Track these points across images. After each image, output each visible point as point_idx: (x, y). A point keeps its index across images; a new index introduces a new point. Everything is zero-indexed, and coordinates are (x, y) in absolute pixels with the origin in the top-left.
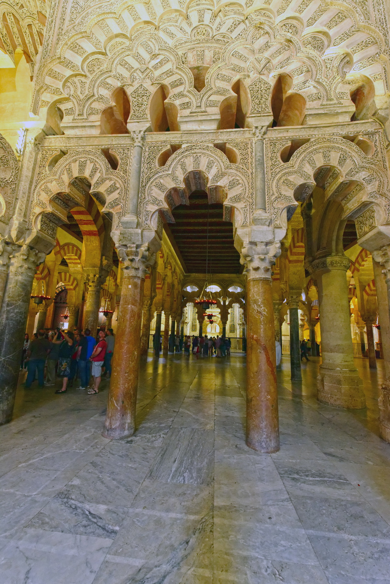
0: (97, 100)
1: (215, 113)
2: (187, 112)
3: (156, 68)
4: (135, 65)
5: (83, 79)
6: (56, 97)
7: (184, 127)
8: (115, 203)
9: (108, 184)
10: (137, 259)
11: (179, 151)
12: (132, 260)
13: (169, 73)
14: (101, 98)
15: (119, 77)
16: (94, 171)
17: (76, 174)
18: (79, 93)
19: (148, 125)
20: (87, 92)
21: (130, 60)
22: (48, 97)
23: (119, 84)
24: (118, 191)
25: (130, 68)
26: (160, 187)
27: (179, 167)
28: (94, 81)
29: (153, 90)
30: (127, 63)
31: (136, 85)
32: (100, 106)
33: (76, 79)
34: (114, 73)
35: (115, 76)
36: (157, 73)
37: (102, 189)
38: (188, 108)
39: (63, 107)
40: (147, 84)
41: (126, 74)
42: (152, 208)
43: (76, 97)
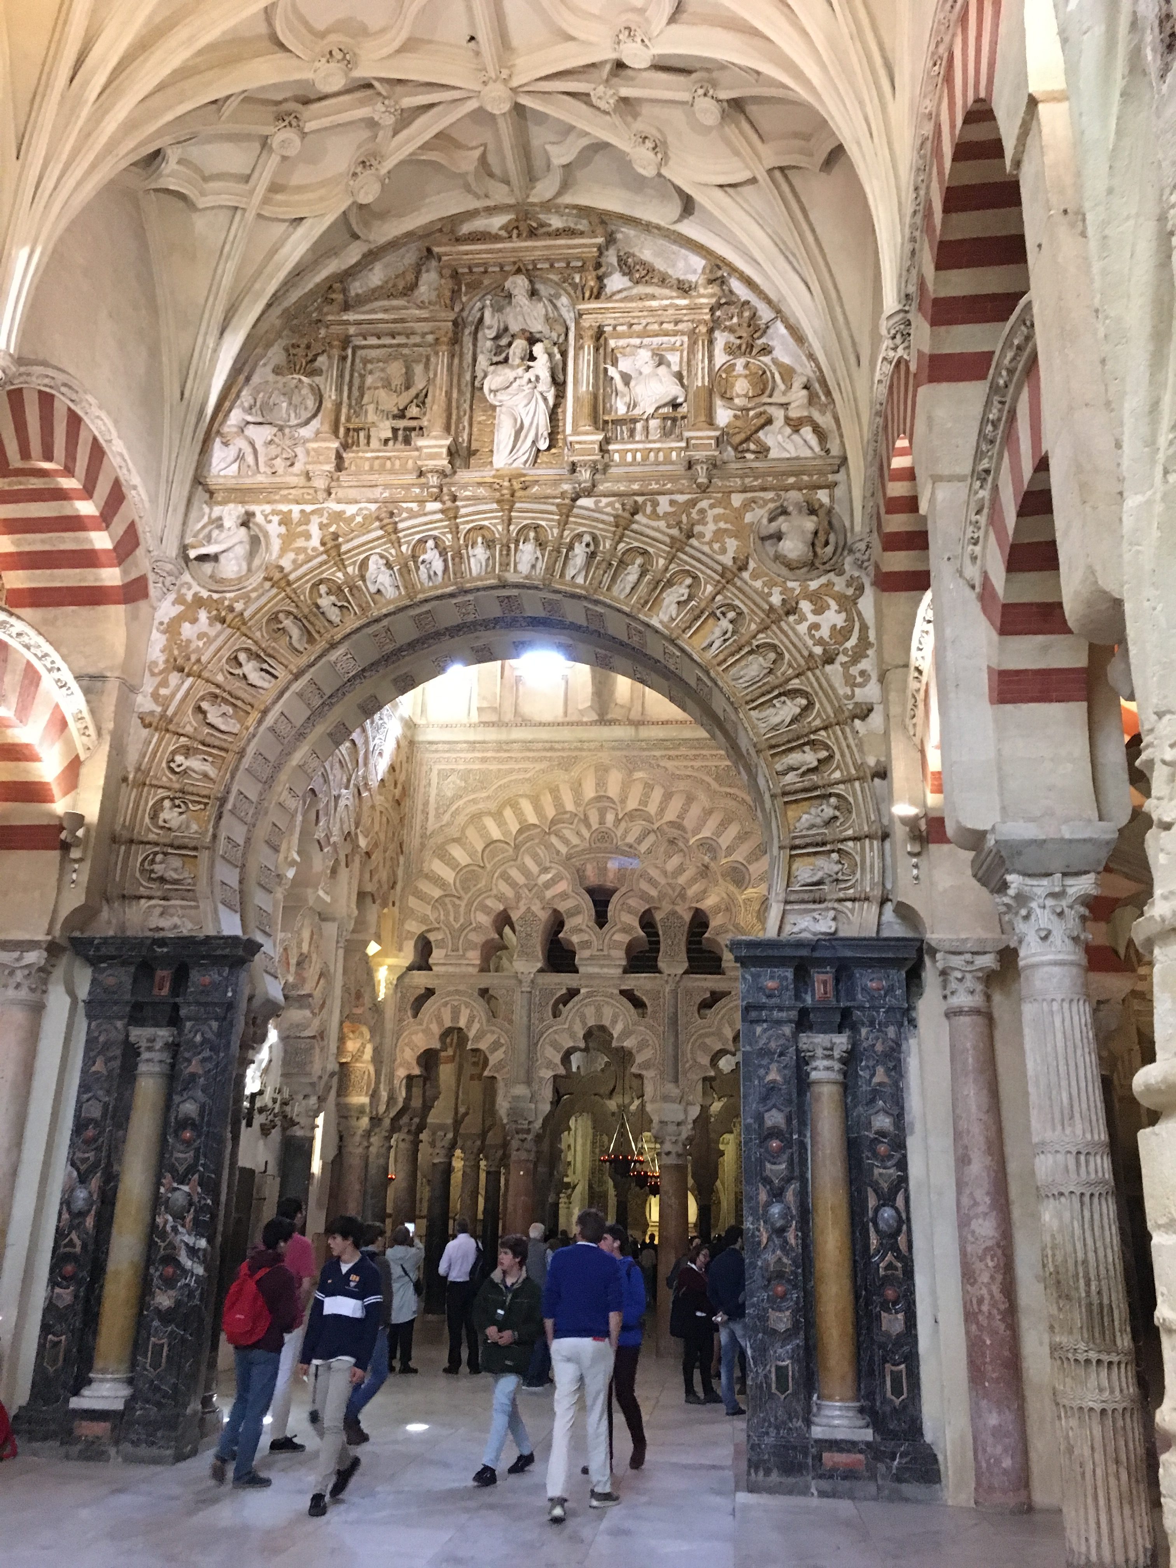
0: (474, 929)
1: (620, 956)
2: (586, 953)
3: (547, 885)
4: (521, 880)
5: (457, 902)
6: (424, 928)
7: (582, 970)
8: (500, 1065)
9: (490, 1038)
10: (530, 1137)
11: (576, 999)
12: (523, 1141)
13: (564, 896)
14: (479, 928)
15: (500, 898)
16: (471, 1020)
17: (448, 1024)
18: (451, 919)
19: (539, 965)
20: (462, 920)
21: (515, 873)
22: (414, 927)
23: (502, 908)
24: (503, 1049)
25: (513, 884)
26: (555, 1045)
27: (578, 1020)
28: (470, 904)
29: (543, 916)
30: (509, 877)
31: (523, 909)
32: (478, 939)
33: (447, 900)
34: (494, 892)
35: (496, 896)
36: (549, 894)
37: (483, 1046)
38: (589, 948)
39: (432, 937)
40: (536, 908)
41: (509, 893)
42: (547, 1074)
43: (448, 925)
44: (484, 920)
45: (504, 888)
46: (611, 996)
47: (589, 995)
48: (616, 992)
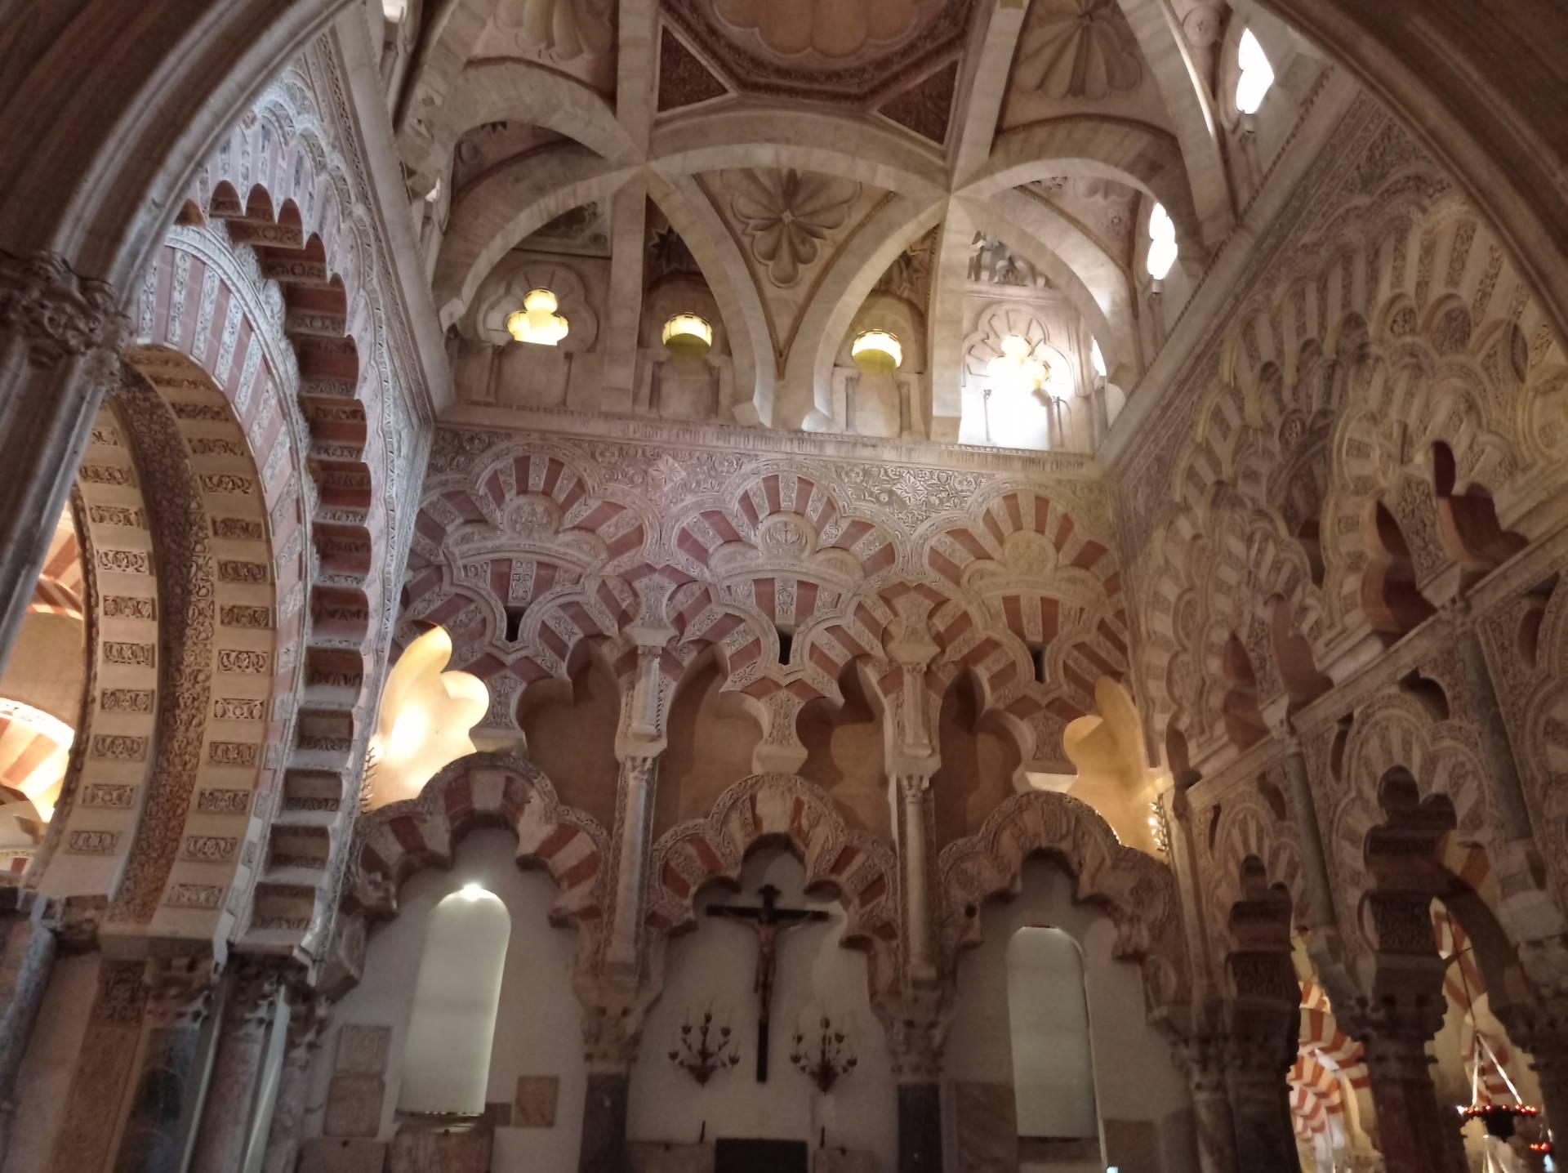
0: (1211, 689)
1: (1360, 621)
2: (1322, 644)
3: (1258, 564)
4: (1233, 577)
6: (1167, 718)
9: (1285, 858)
14: (1214, 683)
15: (1222, 620)
17: (1242, 853)
19: (1286, 701)
20: (1196, 681)
21: (1225, 573)
22: (1160, 722)
23: (1227, 635)
25: (1229, 590)
26: (1352, 837)
28: (1197, 652)
29: (1269, 615)
30: (1222, 583)
31: (1248, 621)
34: (1214, 617)
35: (1218, 622)
36: (1264, 575)
37: (1281, 875)
38: (1321, 633)
39: (1181, 727)
40: (1259, 608)
41: (1230, 607)
44: (1215, 665)
45: (1223, 604)
46: (1389, 702)
47: (1366, 717)
48: (1394, 690)
